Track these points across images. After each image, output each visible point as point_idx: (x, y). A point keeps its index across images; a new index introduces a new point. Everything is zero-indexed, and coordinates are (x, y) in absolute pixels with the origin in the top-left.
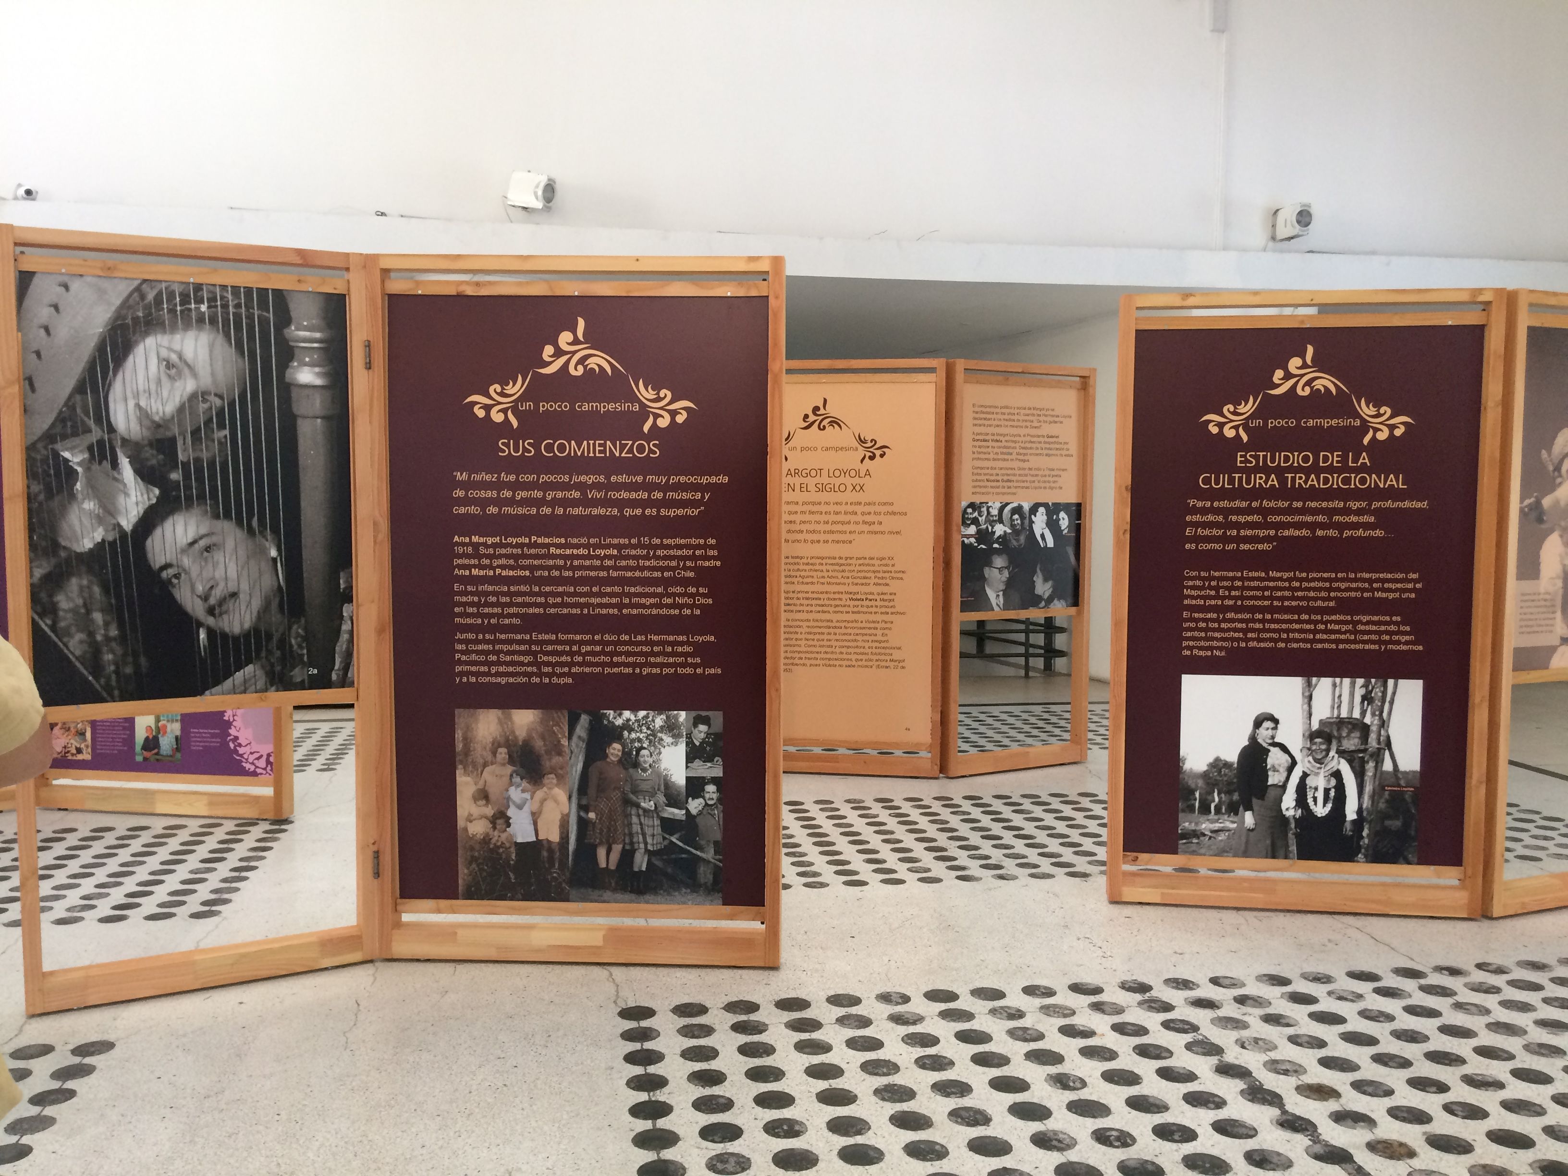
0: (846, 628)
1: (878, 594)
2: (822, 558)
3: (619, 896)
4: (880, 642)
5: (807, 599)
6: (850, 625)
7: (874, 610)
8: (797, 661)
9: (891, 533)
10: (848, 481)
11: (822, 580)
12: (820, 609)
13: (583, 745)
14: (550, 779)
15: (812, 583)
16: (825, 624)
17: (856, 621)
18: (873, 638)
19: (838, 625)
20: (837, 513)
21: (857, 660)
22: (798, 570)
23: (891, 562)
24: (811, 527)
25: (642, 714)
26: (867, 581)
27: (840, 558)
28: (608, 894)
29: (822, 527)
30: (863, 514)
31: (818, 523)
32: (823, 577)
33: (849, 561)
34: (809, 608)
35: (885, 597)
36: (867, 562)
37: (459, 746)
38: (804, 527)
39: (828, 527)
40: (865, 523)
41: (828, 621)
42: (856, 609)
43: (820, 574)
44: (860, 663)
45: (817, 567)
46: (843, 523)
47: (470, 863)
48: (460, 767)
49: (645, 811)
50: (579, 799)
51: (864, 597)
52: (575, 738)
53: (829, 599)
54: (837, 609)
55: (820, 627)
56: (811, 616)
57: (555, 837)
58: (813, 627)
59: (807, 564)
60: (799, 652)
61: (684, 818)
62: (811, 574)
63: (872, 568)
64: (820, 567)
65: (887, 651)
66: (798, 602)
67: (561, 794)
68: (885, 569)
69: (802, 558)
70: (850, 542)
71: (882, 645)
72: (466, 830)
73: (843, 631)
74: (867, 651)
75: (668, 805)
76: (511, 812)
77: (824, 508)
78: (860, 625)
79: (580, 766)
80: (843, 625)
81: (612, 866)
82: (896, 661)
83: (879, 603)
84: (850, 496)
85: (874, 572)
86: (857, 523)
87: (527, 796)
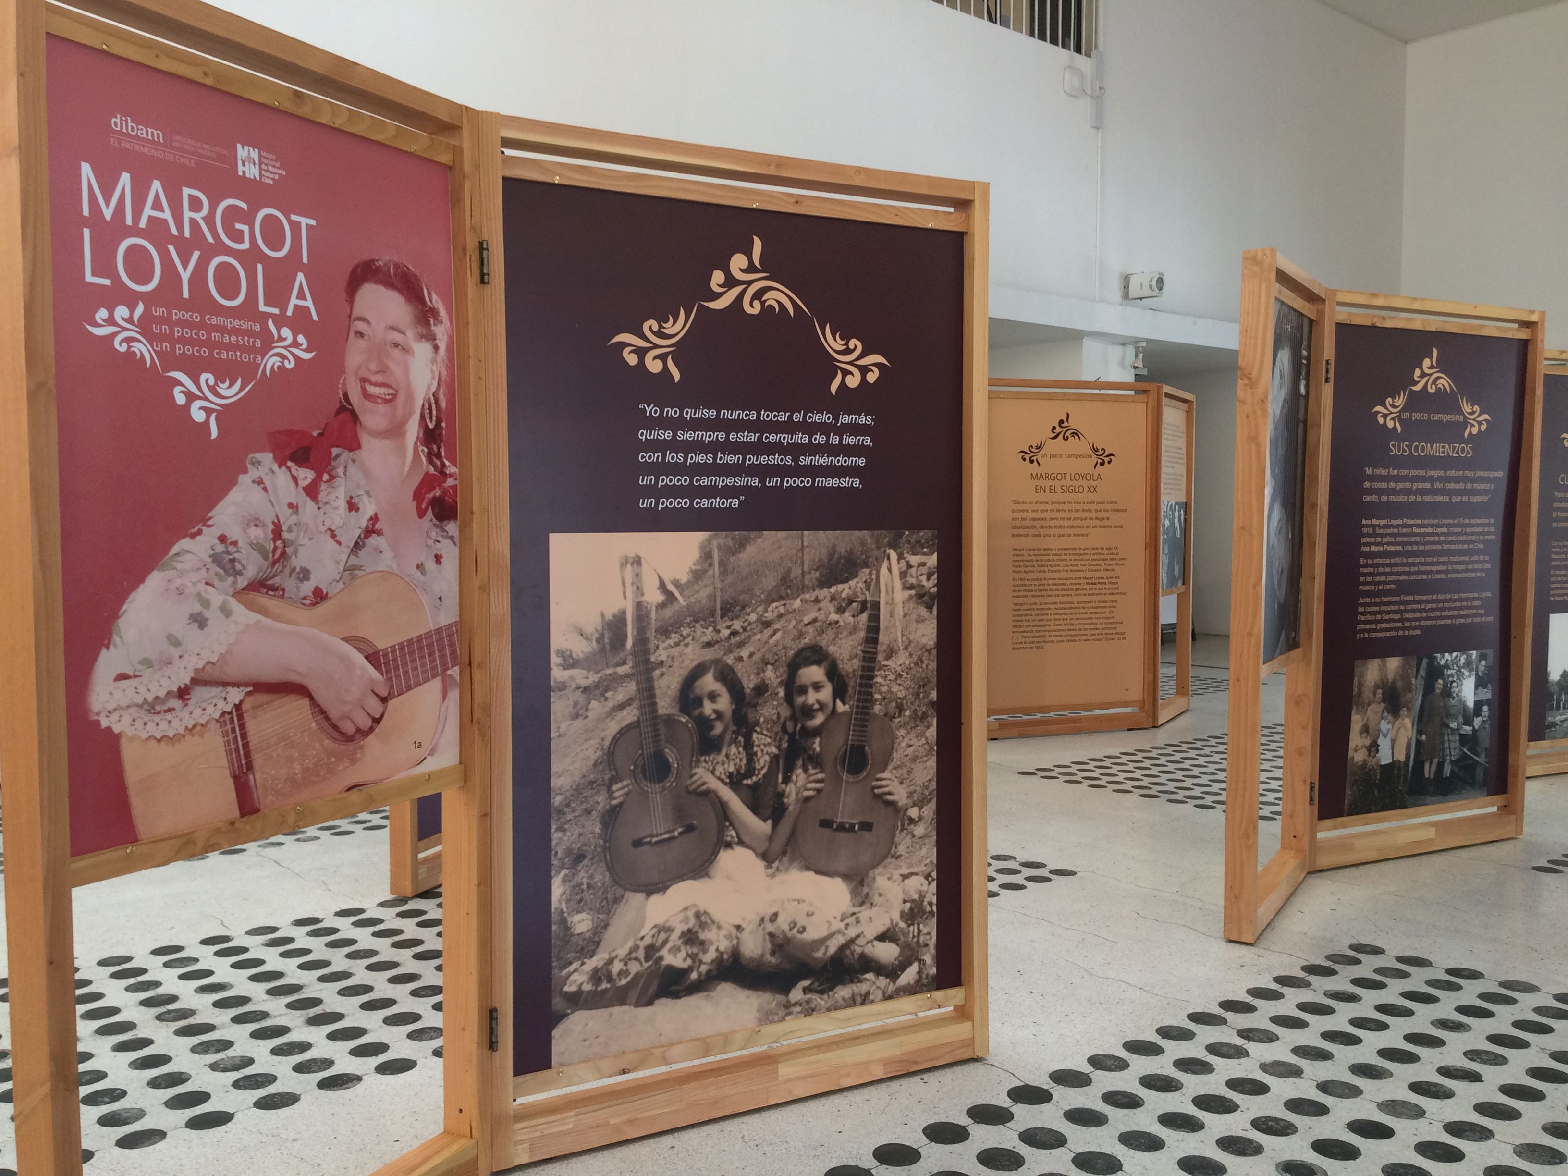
0: (1084, 608)
1: (1107, 578)
2: (1066, 549)
3: (1434, 799)
4: (1108, 618)
5: (1055, 584)
6: (1087, 605)
7: (1103, 592)
8: (1047, 639)
9: (1116, 527)
10: (1085, 483)
11: (1066, 568)
12: (1065, 592)
13: (1423, 682)
14: (1404, 712)
15: (1060, 571)
16: (1068, 606)
17: (1091, 602)
18: (1104, 615)
19: (1078, 605)
20: (1077, 511)
21: (1092, 635)
22: (1049, 560)
23: (1115, 551)
24: (1058, 523)
25: (1455, 654)
26: (1099, 568)
27: (1080, 549)
28: (1429, 798)
29: (1066, 523)
30: (1096, 511)
31: (1063, 519)
32: (1067, 566)
33: (1087, 552)
34: (1057, 593)
35: (1112, 581)
36: (1098, 551)
37: (1356, 689)
38: (1052, 523)
39: (1070, 523)
40: (1097, 518)
41: (1070, 603)
42: (1090, 592)
43: (1065, 563)
44: (1094, 637)
45: (1063, 557)
46: (1081, 519)
47: (1353, 785)
48: (1355, 707)
49: (1453, 730)
50: (1418, 725)
51: (1096, 581)
52: (1419, 677)
53: (1071, 584)
54: (1078, 592)
55: (1065, 609)
56: (1057, 599)
57: (1402, 758)
58: (1060, 609)
59: (1055, 555)
60: (1049, 631)
61: (1471, 733)
62: (1059, 563)
63: (1103, 557)
64: (1066, 557)
65: (1113, 626)
66: (1048, 588)
67: (1408, 722)
68: (1112, 557)
69: (1051, 550)
70: (1087, 535)
71: (1110, 621)
72: (1353, 758)
73: (1082, 610)
74: (1099, 626)
75: (1464, 724)
76: (1380, 741)
77: (1067, 507)
78: (1094, 605)
79: (1420, 698)
80: (1081, 605)
81: (1432, 777)
82: (1118, 634)
83: (1107, 586)
84: (1087, 496)
85: (1104, 560)
86: (1091, 519)
87: (1390, 726)
